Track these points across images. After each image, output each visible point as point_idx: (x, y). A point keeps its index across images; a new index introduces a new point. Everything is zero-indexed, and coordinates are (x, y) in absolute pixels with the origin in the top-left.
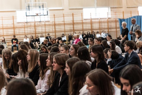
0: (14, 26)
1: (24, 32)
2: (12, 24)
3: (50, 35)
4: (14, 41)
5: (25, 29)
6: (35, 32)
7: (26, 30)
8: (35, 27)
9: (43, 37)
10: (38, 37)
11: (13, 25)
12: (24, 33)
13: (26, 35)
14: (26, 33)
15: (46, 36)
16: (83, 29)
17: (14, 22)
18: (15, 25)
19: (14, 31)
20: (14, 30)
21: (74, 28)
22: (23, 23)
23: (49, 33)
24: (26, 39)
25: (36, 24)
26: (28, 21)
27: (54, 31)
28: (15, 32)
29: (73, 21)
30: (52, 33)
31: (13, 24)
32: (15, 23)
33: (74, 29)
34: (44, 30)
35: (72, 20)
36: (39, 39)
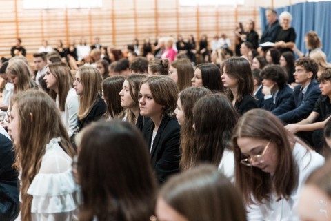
0: (17, 17)
1: (40, 31)
2: (13, 12)
3: (101, 40)
4: (16, 52)
5: (42, 25)
6: (67, 32)
7: (45, 26)
8: (66, 20)
9: (85, 44)
10: (74, 45)
11: (14, 15)
12: (40, 35)
13: (46, 39)
14: (45, 35)
15: (91, 43)
16: (178, 28)
17: (18, 7)
18: (19, 15)
19: (17, 30)
20: (17, 26)
21: (157, 25)
22: (38, 9)
23: (100, 37)
24: (46, 47)
25: (69, 14)
26: (50, 7)
27: (111, 32)
28: (20, 32)
29: (156, 9)
30: (106, 36)
31: (16, 12)
32: (19, 10)
33: (157, 29)
34: (88, 29)
35: (153, 7)
36: (75, 50)
